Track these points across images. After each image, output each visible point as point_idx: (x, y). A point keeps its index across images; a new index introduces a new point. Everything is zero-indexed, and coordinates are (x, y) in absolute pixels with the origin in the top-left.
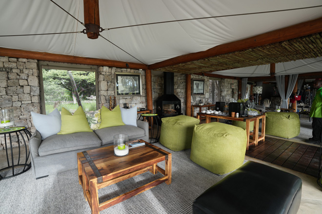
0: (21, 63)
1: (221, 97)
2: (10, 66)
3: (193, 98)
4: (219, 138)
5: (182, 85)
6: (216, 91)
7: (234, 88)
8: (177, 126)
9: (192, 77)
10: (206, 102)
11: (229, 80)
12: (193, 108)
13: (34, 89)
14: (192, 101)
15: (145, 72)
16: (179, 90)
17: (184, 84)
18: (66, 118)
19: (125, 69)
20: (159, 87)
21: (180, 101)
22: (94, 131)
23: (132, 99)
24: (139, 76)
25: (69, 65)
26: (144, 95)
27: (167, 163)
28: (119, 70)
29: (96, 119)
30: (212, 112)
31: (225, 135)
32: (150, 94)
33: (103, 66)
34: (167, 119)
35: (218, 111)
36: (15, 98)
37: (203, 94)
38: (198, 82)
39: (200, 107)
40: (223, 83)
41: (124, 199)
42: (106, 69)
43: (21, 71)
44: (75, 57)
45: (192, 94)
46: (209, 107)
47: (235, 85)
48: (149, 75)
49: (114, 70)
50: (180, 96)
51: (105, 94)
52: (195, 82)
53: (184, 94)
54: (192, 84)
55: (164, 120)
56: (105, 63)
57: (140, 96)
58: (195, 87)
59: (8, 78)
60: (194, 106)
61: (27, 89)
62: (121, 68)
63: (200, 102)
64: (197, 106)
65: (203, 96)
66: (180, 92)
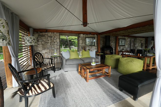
0: (55, 34)
1: (135, 47)
2: (52, 35)
3: (119, 48)
4: (130, 62)
5: (114, 41)
6: (132, 44)
7: (143, 42)
8: (112, 58)
9: (119, 37)
10: (126, 49)
11: (140, 38)
12: (119, 52)
13: (58, 43)
14: (119, 49)
15: (97, 36)
16: (112, 44)
17: (115, 41)
18: (72, 53)
19: (89, 35)
20: (103, 42)
21: (113, 49)
22: (80, 59)
23: (91, 47)
24: (95, 38)
25: (69, 34)
26: (97, 46)
27: (109, 70)
28: (87, 35)
29: (81, 54)
30: (129, 54)
31: (132, 62)
32: (99, 45)
33: (81, 34)
34: (108, 55)
35: (131, 53)
36: (53, 46)
37: (124, 46)
38: (122, 40)
39: (123, 52)
40: (136, 40)
41: (95, 78)
42: (82, 35)
43: (55, 37)
44: (71, 31)
45: (119, 45)
46: (128, 52)
47: (143, 41)
48: (99, 37)
49: (85, 35)
50: (113, 46)
51: (81, 45)
52: (120, 40)
53: (114, 46)
54: (119, 41)
55: (106, 56)
56: (82, 33)
57: (95, 46)
58: (120, 42)
59: (51, 39)
60: (119, 51)
61: (56, 43)
62: (88, 34)
63: (123, 49)
64: (121, 51)
65: (124, 47)
66: (113, 44)
